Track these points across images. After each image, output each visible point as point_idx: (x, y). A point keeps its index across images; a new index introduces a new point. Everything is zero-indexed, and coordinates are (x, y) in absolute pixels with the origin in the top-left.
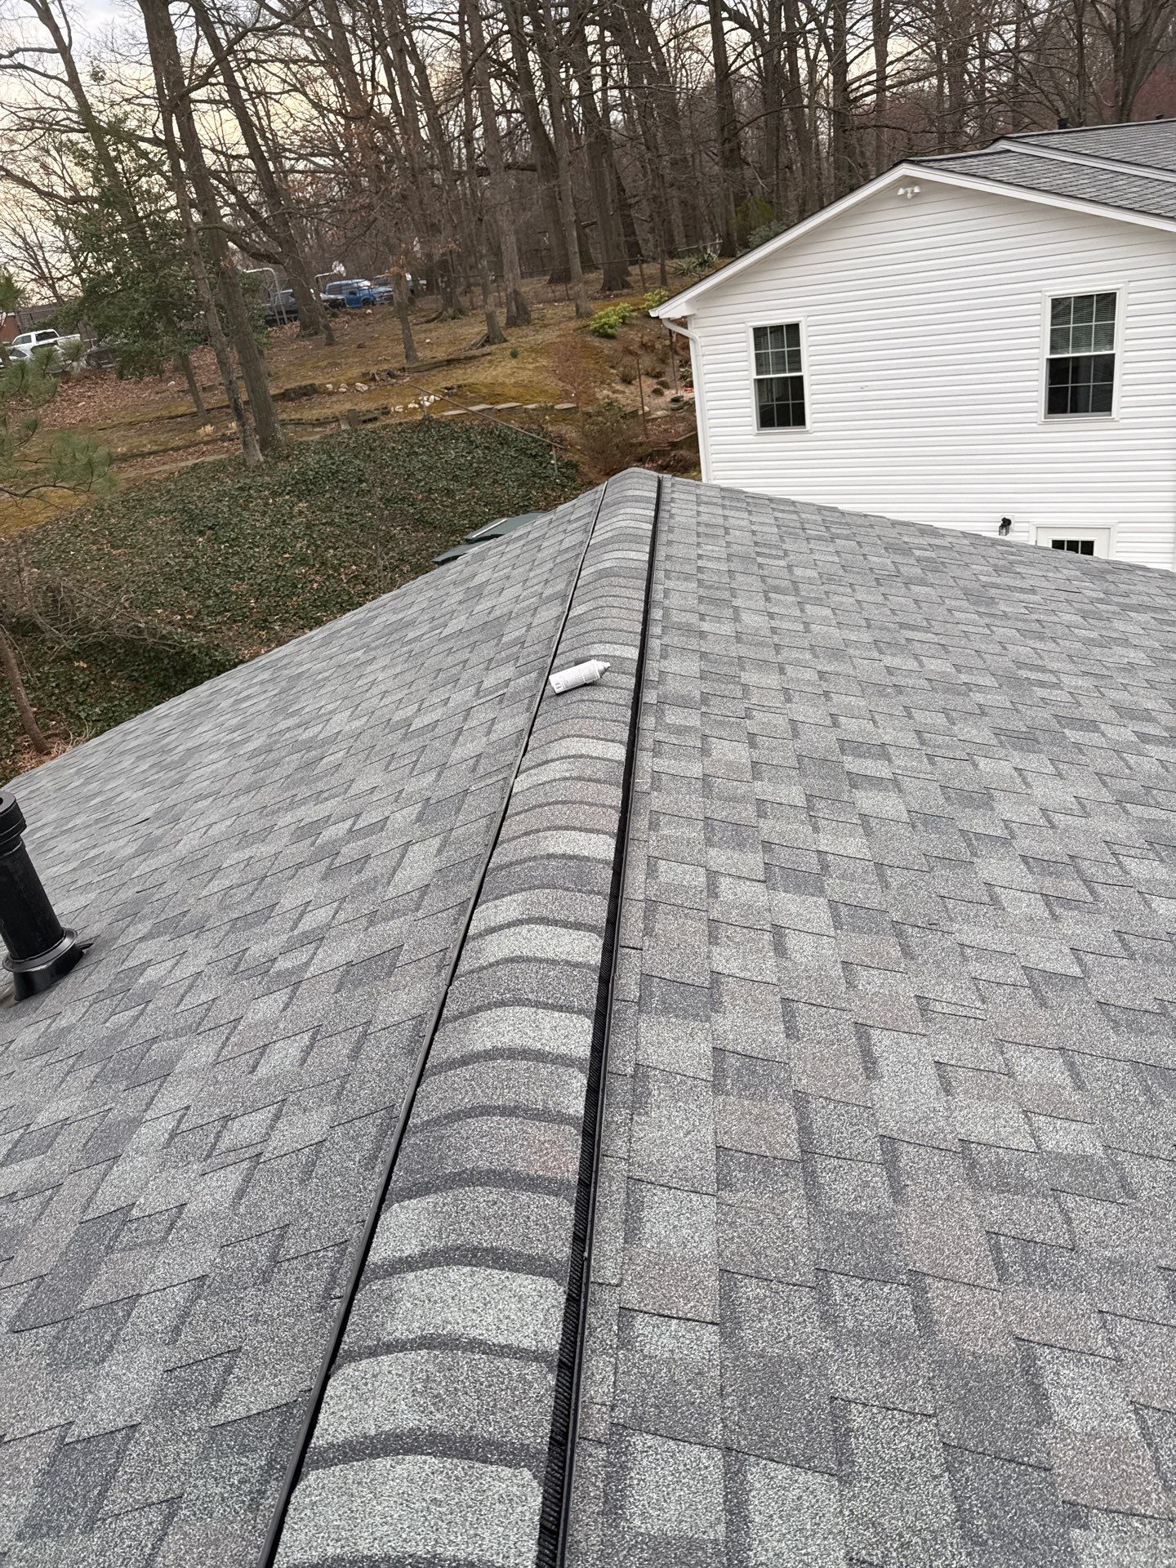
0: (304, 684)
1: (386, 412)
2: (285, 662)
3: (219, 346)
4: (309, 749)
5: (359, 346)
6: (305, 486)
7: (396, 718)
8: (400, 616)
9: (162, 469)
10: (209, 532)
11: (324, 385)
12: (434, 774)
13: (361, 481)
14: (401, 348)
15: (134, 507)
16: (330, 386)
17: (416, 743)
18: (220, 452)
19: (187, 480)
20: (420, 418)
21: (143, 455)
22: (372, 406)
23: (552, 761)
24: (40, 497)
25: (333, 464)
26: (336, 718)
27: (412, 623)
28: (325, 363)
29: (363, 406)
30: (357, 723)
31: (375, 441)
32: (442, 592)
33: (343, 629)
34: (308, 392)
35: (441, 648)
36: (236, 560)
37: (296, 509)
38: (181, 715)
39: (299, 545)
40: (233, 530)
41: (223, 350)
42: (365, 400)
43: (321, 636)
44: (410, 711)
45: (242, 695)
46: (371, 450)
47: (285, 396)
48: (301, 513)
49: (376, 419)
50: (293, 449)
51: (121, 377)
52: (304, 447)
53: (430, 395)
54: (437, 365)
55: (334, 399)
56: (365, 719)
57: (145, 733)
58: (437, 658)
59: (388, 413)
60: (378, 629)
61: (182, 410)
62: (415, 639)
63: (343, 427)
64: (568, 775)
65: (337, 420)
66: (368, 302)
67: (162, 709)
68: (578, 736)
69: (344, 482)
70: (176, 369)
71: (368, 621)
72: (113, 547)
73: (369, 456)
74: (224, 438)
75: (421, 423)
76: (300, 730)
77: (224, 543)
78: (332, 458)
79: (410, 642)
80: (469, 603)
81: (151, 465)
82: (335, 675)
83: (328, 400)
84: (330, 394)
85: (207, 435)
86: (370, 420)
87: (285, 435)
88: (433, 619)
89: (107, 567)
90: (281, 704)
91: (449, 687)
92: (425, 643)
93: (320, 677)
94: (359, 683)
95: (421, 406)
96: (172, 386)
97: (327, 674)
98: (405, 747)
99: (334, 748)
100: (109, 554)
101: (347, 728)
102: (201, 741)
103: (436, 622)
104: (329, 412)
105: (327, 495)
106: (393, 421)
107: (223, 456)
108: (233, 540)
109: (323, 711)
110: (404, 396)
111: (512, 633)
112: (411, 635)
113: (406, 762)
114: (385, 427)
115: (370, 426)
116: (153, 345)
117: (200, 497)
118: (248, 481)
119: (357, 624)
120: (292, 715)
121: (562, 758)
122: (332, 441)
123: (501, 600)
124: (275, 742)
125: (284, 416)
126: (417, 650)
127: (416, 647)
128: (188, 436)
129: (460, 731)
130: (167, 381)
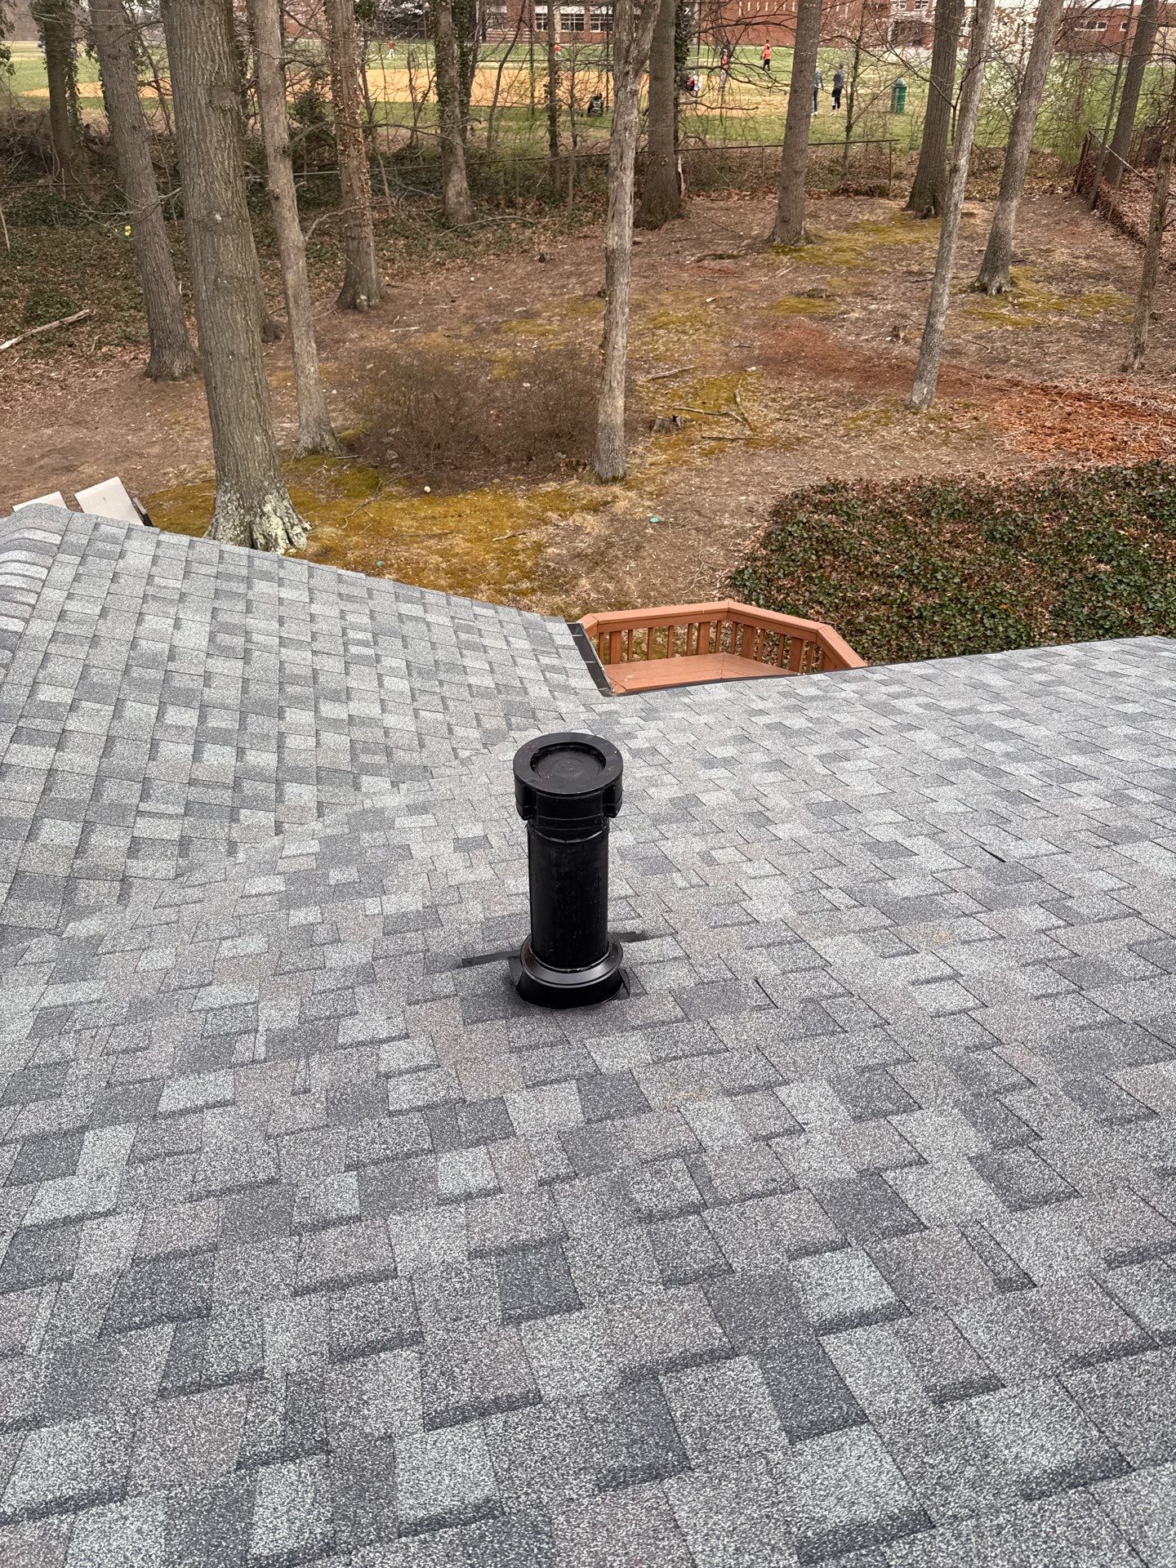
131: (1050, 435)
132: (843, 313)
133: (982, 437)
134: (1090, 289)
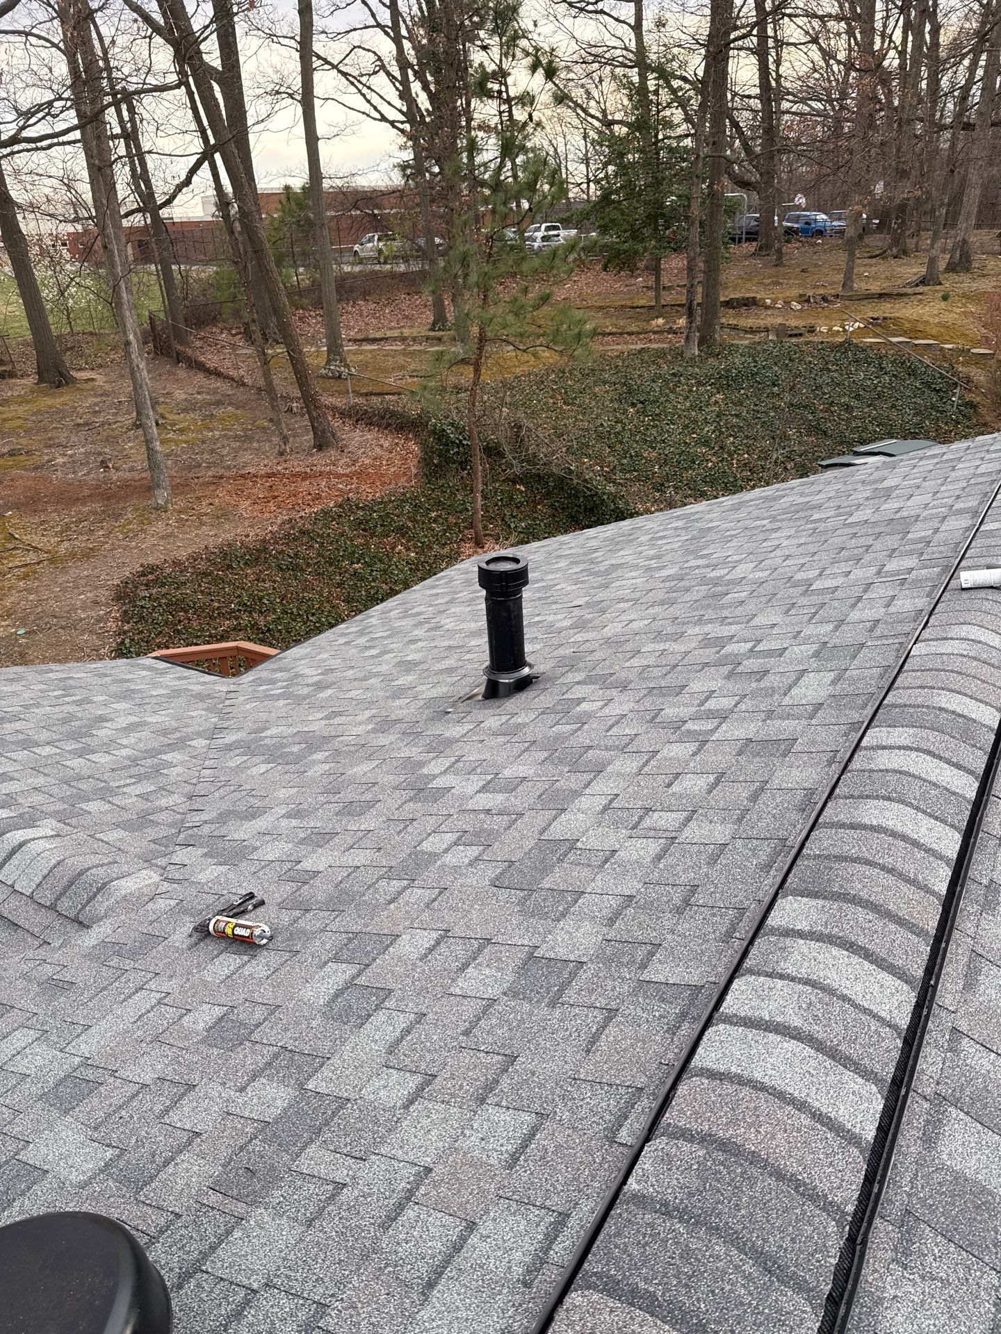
0: (712, 536)
1: (811, 330)
2: (696, 517)
3: (692, 255)
4: (716, 585)
5: (803, 271)
6: (725, 382)
7: (799, 576)
8: (807, 499)
9: (615, 348)
10: (640, 406)
11: (764, 299)
12: (831, 626)
13: (774, 385)
14: (840, 277)
15: (588, 375)
16: (768, 301)
17: (817, 600)
18: (663, 342)
19: (633, 360)
20: (841, 340)
21: (604, 334)
22: (801, 323)
23: (952, 639)
24: (535, 355)
25: (755, 367)
26: (741, 567)
27: (819, 507)
28: (770, 280)
29: (793, 323)
30: (760, 574)
31: (795, 353)
32: (850, 487)
33: (751, 501)
34: (749, 303)
35: (847, 531)
36: (654, 432)
37: (713, 399)
38: (605, 540)
39: (707, 429)
40: (658, 407)
41: (694, 259)
42: (796, 317)
43: (730, 503)
44: (812, 574)
45: (658, 535)
46: (790, 360)
47: (728, 304)
48: (716, 402)
49: (801, 335)
50: (724, 349)
51: (605, 268)
52: (733, 349)
53: (856, 321)
54: (869, 297)
55: (769, 312)
56: (768, 572)
57: (577, 546)
58: (840, 539)
59: (813, 331)
60: (784, 506)
61: (642, 302)
62: (820, 520)
63: (770, 337)
64: (965, 653)
65: (768, 331)
66: (820, 233)
67: (590, 532)
68: (979, 626)
69: (760, 383)
70: (647, 268)
71: (775, 499)
72: (565, 403)
73: (787, 365)
74: (671, 331)
75: (841, 344)
76: (709, 570)
77: (648, 416)
78: (756, 362)
79: (815, 521)
80: (877, 501)
81: (608, 344)
82: (742, 534)
83: (764, 313)
84: (767, 308)
85: (658, 326)
86: (796, 335)
87: (721, 336)
88: (839, 507)
89: (557, 418)
90: (692, 548)
91: (851, 563)
92: (829, 525)
93: (728, 533)
94: (764, 544)
95: (845, 330)
96: (640, 282)
97: (734, 533)
98: (804, 601)
99: (738, 588)
100: (561, 408)
101: (751, 576)
102: (623, 561)
103: (841, 510)
104: (762, 323)
105: (742, 392)
106: (816, 339)
107: (665, 346)
108: (656, 415)
109: (730, 559)
110: (831, 320)
111: (919, 531)
112: (816, 516)
113: (805, 611)
114: (807, 343)
115: (794, 340)
116: (640, 247)
117: (640, 376)
118: (681, 369)
119: (766, 499)
120: (702, 557)
121: (962, 639)
122: (759, 348)
123: (909, 503)
124: (687, 574)
125: (723, 320)
126: (821, 529)
127: (822, 526)
128: (642, 325)
129: (860, 599)
130: (637, 277)
131: (269, 502)
132: (49, 461)
133: (224, 515)
134: (219, 412)
